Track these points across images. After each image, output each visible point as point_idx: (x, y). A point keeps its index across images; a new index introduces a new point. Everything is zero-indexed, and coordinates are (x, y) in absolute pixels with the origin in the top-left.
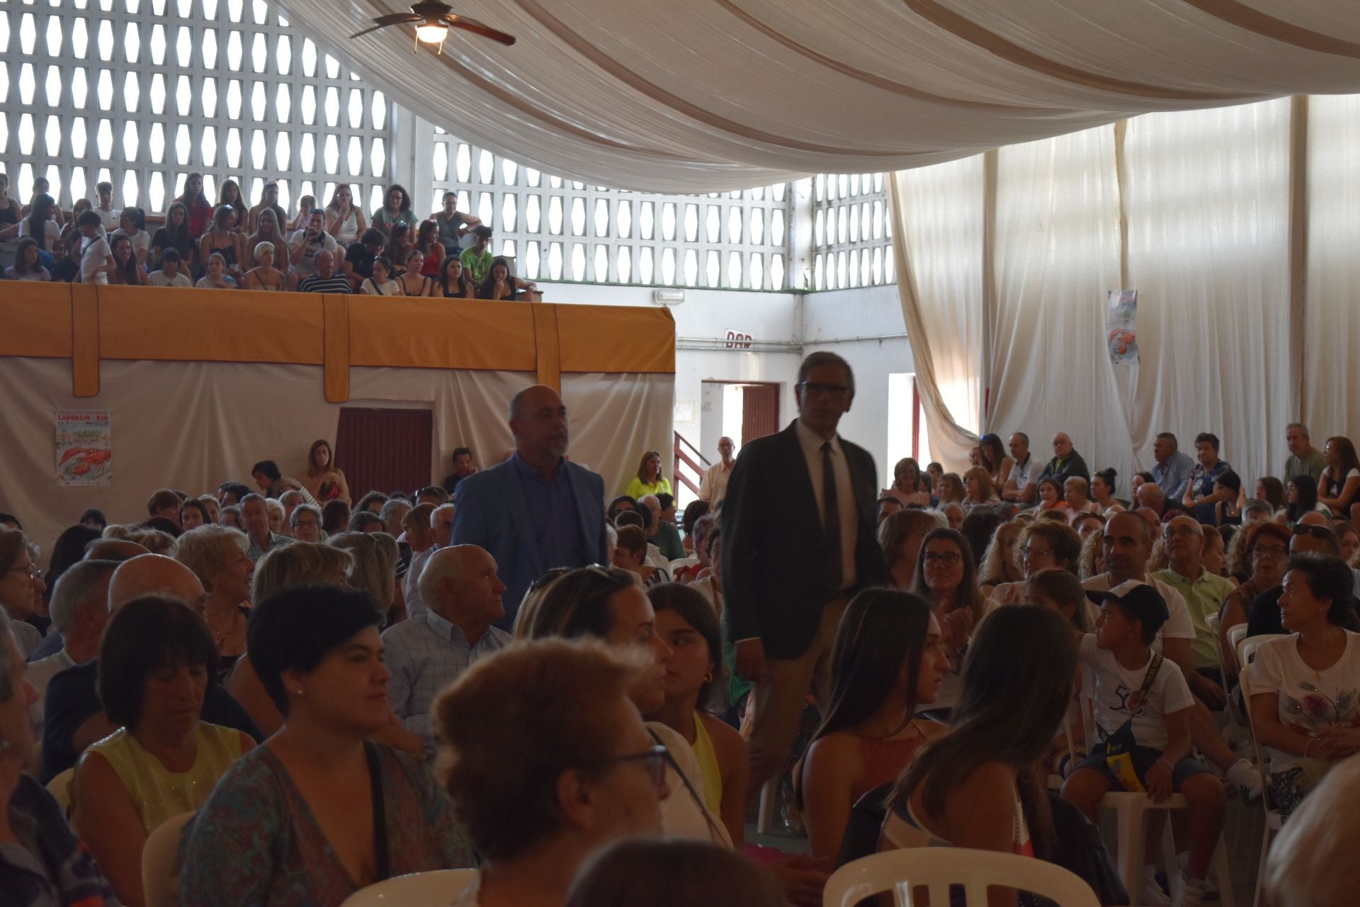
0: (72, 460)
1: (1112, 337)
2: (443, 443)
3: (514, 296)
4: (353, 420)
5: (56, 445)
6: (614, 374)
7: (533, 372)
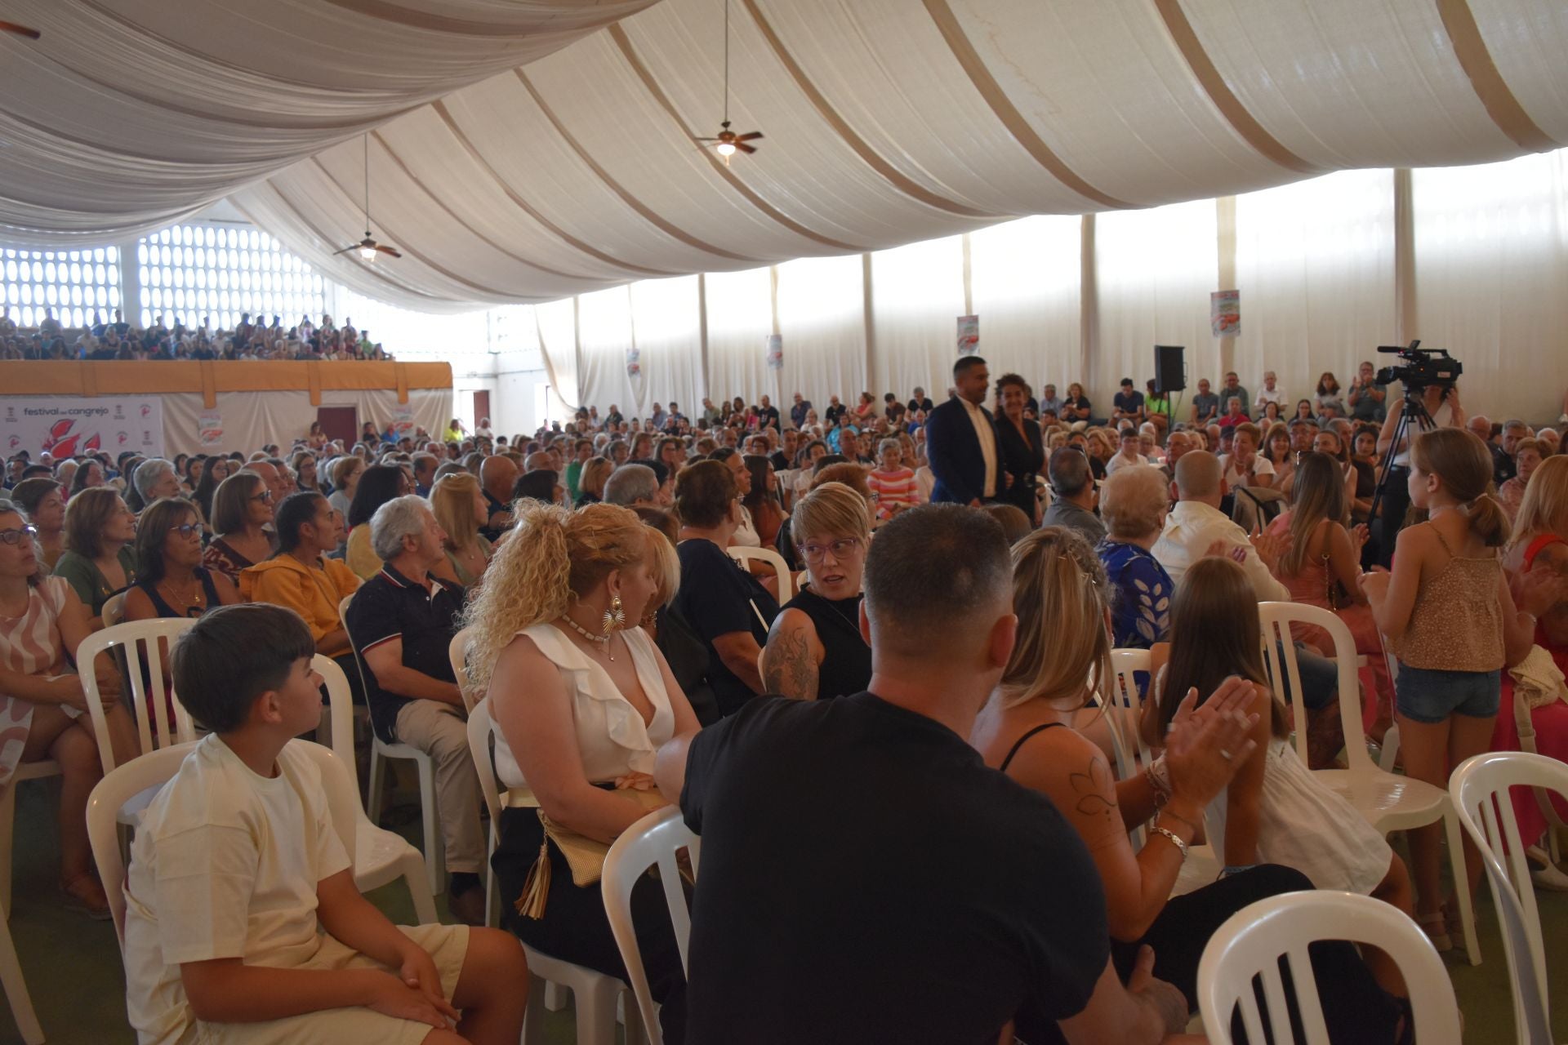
0: (206, 435)
1: (629, 368)
2: (362, 419)
3: (384, 359)
4: (323, 413)
5: (199, 429)
6: (429, 389)
7: (396, 390)
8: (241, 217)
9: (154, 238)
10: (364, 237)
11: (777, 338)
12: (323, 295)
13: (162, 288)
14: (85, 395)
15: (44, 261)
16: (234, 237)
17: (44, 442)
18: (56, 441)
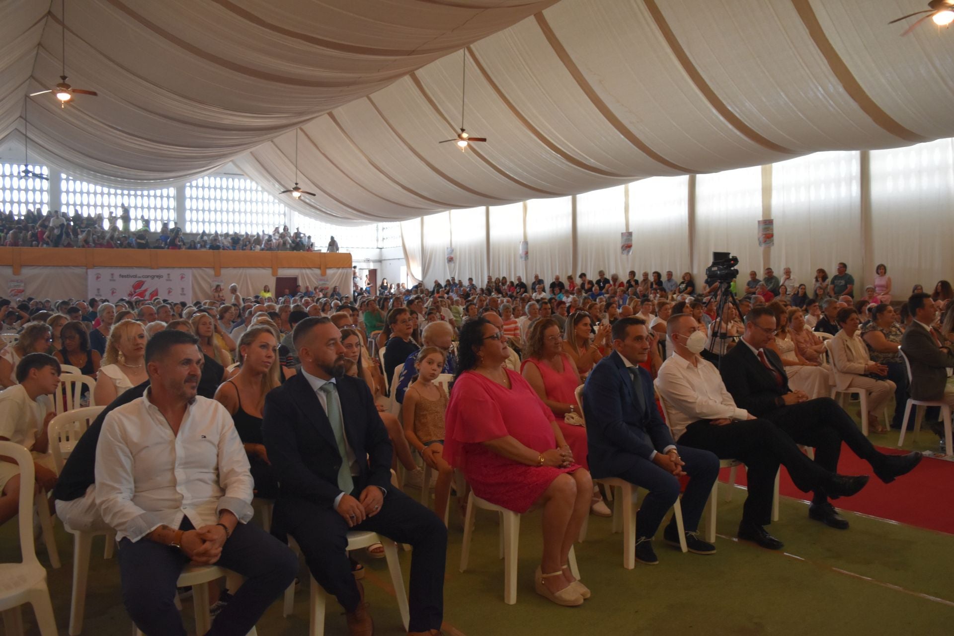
1: (448, 258)
2: (301, 284)
4: (280, 280)
6: (338, 268)
7: (320, 268)
8: (239, 172)
9: (194, 183)
10: (294, 186)
11: (526, 243)
12: (285, 214)
13: (197, 210)
14: (152, 268)
15: (136, 196)
16: (238, 183)
17: (129, 292)
18: (135, 292)
